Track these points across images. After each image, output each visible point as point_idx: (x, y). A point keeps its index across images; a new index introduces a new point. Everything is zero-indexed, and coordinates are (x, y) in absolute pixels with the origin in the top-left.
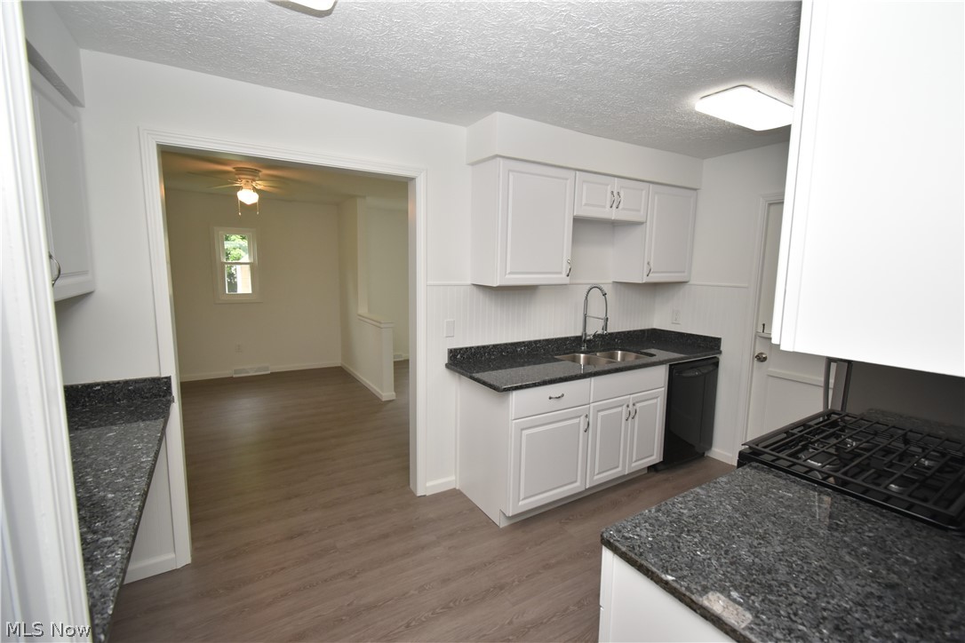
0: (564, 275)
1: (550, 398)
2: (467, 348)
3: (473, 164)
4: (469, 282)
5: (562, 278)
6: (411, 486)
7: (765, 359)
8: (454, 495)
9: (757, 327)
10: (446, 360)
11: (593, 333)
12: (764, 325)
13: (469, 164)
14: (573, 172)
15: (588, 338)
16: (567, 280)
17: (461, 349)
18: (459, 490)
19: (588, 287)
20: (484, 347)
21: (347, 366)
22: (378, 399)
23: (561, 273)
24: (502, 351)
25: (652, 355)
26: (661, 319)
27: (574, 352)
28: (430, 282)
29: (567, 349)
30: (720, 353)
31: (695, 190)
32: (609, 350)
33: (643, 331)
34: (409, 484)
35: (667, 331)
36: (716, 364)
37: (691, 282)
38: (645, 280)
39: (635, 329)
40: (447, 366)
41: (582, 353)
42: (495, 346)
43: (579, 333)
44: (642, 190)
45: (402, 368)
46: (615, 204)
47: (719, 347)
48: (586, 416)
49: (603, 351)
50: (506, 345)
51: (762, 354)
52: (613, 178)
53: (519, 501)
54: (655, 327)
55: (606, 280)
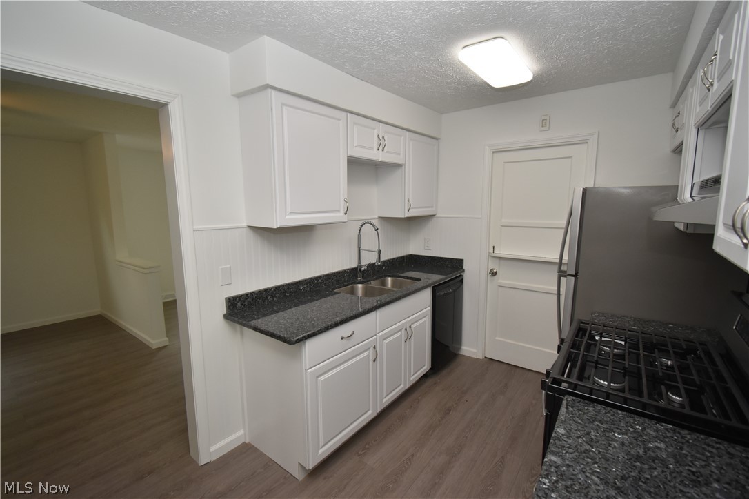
0: (342, 214)
1: (342, 338)
2: (247, 295)
3: (239, 96)
4: (245, 224)
5: (339, 216)
6: (192, 454)
7: (496, 273)
8: (245, 450)
9: (489, 250)
10: (224, 310)
11: (368, 263)
12: (494, 247)
13: (234, 96)
14: (345, 114)
15: (363, 269)
16: (345, 218)
17: (241, 296)
18: (249, 444)
19: (360, 223)
20: (266, 291)
21: (109, 314)
22: (148, 347)
23: (339, 211)
24: (285, 292)
25: (418, 280)
26: (416, 246)
27: (352, 283)
28: (196, 227)
29: (345, 281)
30: (464, 271)
31: (437, 139)
32: (380, 277)
33: (403, 258)
34: (189, 452)
35: (422, 256)
36: (462, 281)
37: (438, 215)
38: (407, 215)
39: (397, 256)
40: (226, 317)
41: (359, 283)
42: (277, 288)
43: (354, 265)
44: (401, 136)
45: (172, 309)
46: (381, 147)
47: (462, 267)
48: (374, 347)
49: (376, 279)
50: (289, 285)
51: (492, 269)
52: (377, 123)
53: (319, 449)
54: (411, 253)
55: (374, 216)
